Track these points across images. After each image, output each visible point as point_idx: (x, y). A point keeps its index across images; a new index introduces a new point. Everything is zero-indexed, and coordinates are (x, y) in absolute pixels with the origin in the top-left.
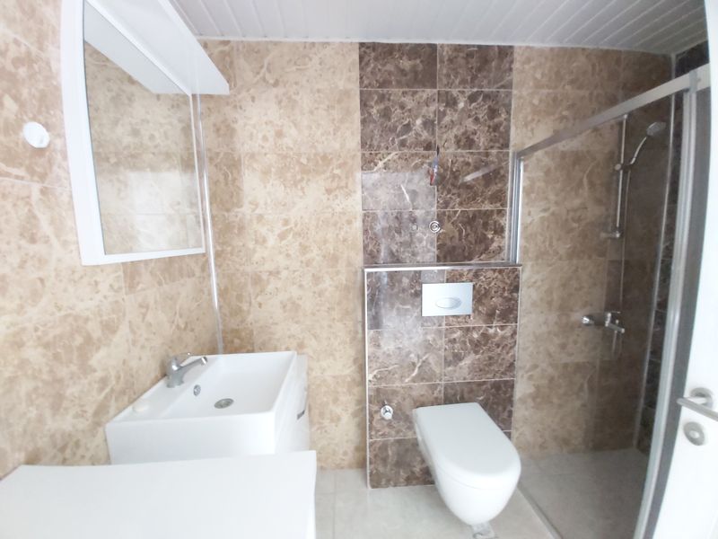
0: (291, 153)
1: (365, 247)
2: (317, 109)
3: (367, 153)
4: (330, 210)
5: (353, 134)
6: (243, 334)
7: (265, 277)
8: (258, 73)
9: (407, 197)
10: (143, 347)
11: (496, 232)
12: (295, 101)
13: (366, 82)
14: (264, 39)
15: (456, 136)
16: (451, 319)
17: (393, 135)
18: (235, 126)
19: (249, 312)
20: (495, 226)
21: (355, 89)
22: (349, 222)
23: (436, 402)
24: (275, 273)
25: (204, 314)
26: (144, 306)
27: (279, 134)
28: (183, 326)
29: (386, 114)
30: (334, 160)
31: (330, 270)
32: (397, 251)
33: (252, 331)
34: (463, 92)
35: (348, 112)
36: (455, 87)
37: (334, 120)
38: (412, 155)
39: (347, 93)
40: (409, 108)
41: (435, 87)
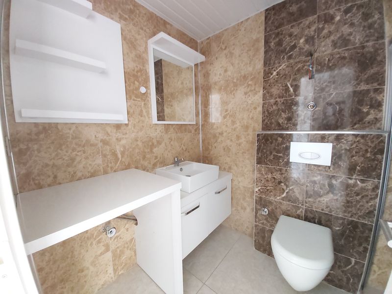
0: (230, 78)
1: (263, 121)
2: (242, 53)
3: (267, 69)
4: (246, 103)
5: (259, 60)
6: (209, 159)
7: (217, 135)
8: (219, 46)
9: (291, 89)
10: (169, 152)
11: (372, 107)
12: (233, 53)
13: (268, 30)
14: (222, 30)
15: (333, 41)
16: (313, 166)
17: (284, 54)
18: (210, 72)
19: (211, 150)
20: (371, 101)
21: (262, 36)
22: (255, 108)
23: (298, 217)
24: (221, 134)
25: (195, 147)
26: (171, 139)
27: (226, 71)
28: (185, 149)
29: (280, 44)
30: (249, 77)
31: (245, 133)
32: (282, 123)
33: (212, 158)
34: (339, 10)
35: (257, 50)
36: (333, 8)
37: (250, 56)
38: (296, 63)
39: (257, 40)
40: (295, 34)
41: (316, 14)
